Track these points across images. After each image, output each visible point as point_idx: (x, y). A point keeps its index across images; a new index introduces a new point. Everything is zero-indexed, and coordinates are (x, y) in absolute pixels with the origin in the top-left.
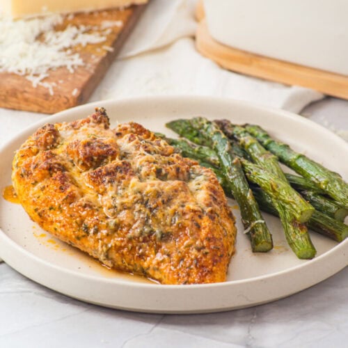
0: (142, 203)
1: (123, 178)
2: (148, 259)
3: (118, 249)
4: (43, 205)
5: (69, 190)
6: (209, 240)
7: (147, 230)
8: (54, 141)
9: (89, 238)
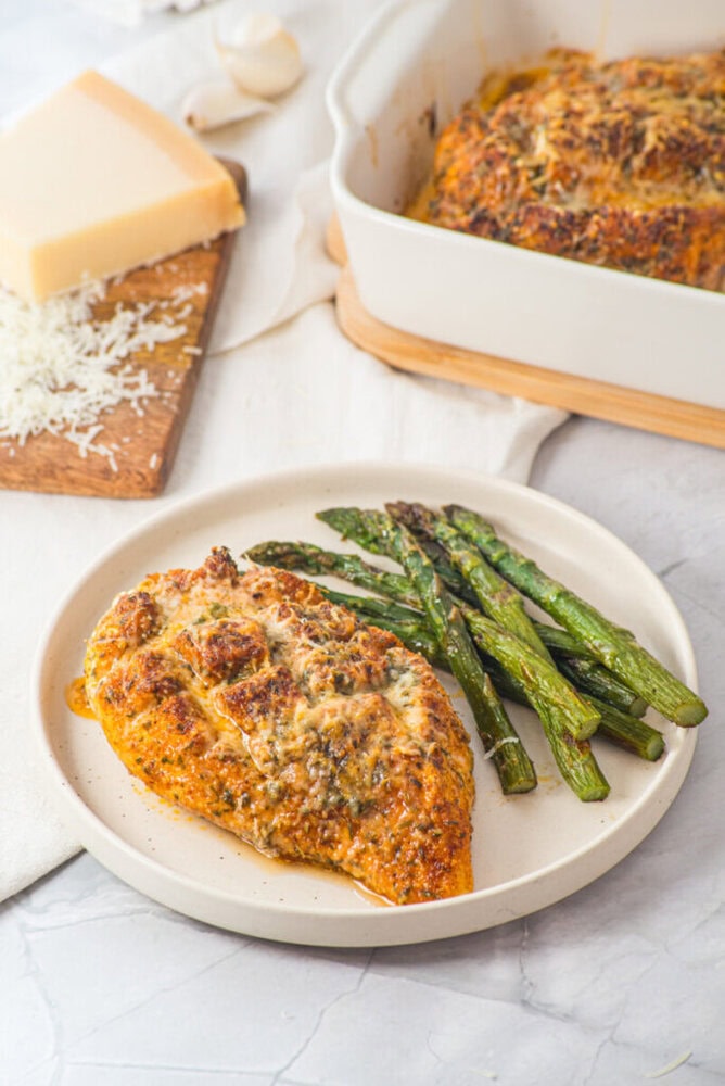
0: (320, 751)
1: (282, 703)
2: (340, 847)
3: (288, 831)
4: (151, 753)
5: (193, 732)
6: (439, 809)
7: (333, 799)
8: (152, 623)
9: (235, 813)
